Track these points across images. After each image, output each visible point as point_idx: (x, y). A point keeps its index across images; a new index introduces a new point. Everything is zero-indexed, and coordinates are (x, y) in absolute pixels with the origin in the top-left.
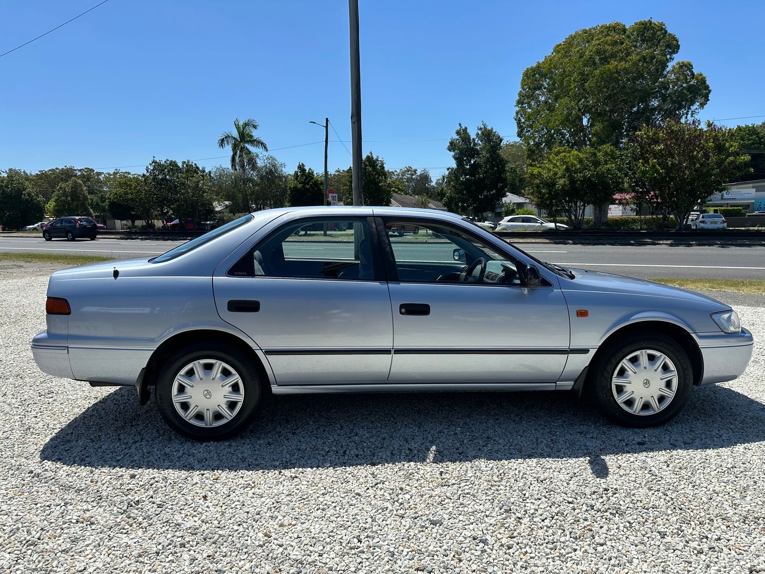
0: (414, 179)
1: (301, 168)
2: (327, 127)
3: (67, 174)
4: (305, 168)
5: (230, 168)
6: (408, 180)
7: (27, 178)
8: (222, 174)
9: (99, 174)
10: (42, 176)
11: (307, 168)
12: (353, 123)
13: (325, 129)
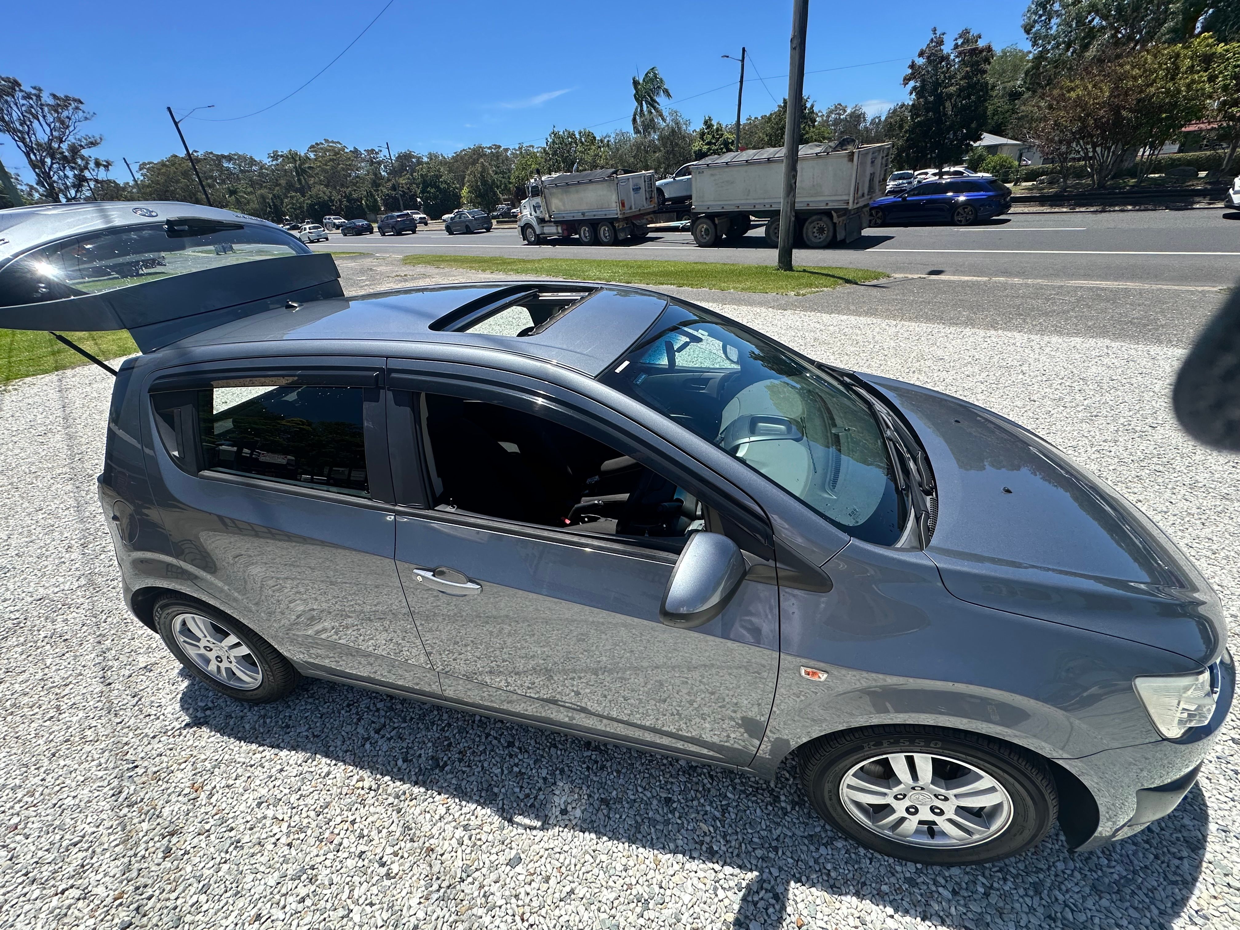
0: (842, 120)
1: (708, 124)
2: (743, 61)
3: (477, 154)
4: (713, 122)
5: (632, 131)
6: (837, 122)
7: (444, 163)
8: (622, 140)
9: (506, 150)
10: (458, 158)
11: (714, 123)
12: (793, 49)
13: (740, 63)
